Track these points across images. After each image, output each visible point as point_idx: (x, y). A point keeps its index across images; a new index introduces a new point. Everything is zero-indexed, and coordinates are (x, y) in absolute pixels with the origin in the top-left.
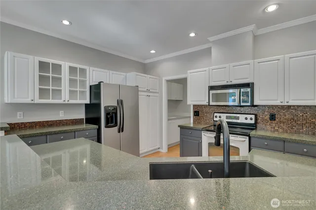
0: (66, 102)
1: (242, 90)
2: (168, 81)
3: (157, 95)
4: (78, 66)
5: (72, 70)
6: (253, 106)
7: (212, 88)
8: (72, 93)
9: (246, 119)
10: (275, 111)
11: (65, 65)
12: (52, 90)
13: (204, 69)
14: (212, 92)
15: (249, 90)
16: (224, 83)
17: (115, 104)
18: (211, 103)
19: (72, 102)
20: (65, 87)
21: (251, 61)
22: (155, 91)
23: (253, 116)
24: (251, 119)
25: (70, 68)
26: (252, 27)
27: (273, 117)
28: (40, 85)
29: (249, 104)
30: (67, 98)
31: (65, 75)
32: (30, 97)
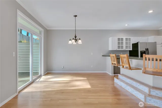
0: (125, 50)
4: (128, 37)
5: (126, 39)
8: (127, 47)
17: (145, 50)
19: (126, 50)
20: (124, 45)
25: (126, 38)
28: (118, 45)
30: (125, 48)
31: (124, 41)
32: (116, 48)
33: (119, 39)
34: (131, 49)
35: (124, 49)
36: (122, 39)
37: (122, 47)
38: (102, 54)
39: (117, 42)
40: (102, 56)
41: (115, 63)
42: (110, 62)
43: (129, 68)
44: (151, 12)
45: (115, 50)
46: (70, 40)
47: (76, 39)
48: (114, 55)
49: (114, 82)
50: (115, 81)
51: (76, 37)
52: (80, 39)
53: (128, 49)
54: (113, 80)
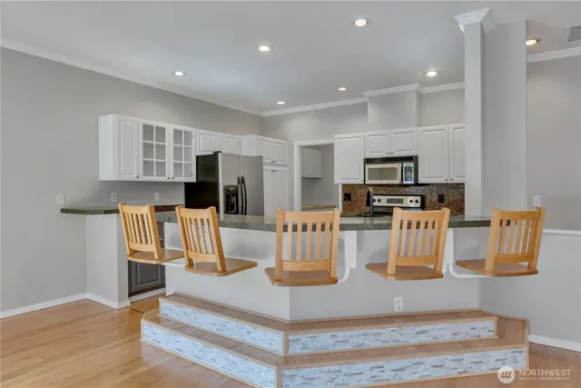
0: (171, 180)
1: (405, 165)
2: (302, 148)
3: (285, 169)
4: (183, 128)
5: (177, 133)
6: (417, 184)
7: (368, 161)
8: (177, 166)
9: (411, 201)
10: (443, 191)
11: (170, 129)
12: (157, 163)
13: (359, 134)
14: (368, 166)
15: (412, 165)
16: (384, 155)
17: (236, 183)
18: (368, 182)
19: (177, 179)
20: (169, 160)
21: (414, 129)
22: (283, 163)
23: (419, 198)
24: (417, 202)
25: (175, 131)
26: (414, 86)
27: (441, 199)
28: (144, 156)
29: (412, 182)
30: (172, 173)
31: (169, 142)
32: (135, 173)
33: (148, 130)
34: (193, 179)
35: (169, 175)
36: (161, 131)
37: (162, 166)
38: (61, 202)
39: (141, 141)
40: (63, 211)
41: (151, 247)
43: (220, 269)
44: (264, 49)
45: (133, 178)
49: (140, 344)
50: (143, 339)
53: (183, 180)
54: (136, 330)
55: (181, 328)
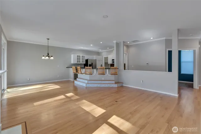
4: (83, 55)
17: (91, 64)
31: (81, 58)
32: (76, 62)
33: (78, 56)
34: (85, 63)
35: (81, 62)
36: (80, 56)
37: (80, 61)
38: (66, 67)
39: (77, 58)
41: (75, 71)
42: (72, 71)
43: (81, 73)
46: (43, 56)
47: (49, 56)
48: (74, 67)
51: (48, 54)
52: (52, 56)
53: (83, 63)
54: (74, 82)
55: (78, 81)
